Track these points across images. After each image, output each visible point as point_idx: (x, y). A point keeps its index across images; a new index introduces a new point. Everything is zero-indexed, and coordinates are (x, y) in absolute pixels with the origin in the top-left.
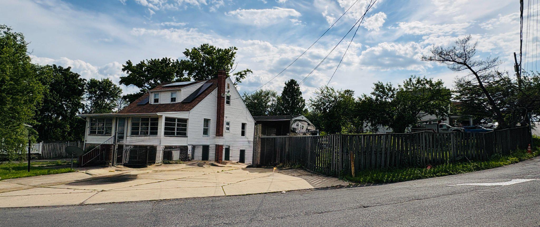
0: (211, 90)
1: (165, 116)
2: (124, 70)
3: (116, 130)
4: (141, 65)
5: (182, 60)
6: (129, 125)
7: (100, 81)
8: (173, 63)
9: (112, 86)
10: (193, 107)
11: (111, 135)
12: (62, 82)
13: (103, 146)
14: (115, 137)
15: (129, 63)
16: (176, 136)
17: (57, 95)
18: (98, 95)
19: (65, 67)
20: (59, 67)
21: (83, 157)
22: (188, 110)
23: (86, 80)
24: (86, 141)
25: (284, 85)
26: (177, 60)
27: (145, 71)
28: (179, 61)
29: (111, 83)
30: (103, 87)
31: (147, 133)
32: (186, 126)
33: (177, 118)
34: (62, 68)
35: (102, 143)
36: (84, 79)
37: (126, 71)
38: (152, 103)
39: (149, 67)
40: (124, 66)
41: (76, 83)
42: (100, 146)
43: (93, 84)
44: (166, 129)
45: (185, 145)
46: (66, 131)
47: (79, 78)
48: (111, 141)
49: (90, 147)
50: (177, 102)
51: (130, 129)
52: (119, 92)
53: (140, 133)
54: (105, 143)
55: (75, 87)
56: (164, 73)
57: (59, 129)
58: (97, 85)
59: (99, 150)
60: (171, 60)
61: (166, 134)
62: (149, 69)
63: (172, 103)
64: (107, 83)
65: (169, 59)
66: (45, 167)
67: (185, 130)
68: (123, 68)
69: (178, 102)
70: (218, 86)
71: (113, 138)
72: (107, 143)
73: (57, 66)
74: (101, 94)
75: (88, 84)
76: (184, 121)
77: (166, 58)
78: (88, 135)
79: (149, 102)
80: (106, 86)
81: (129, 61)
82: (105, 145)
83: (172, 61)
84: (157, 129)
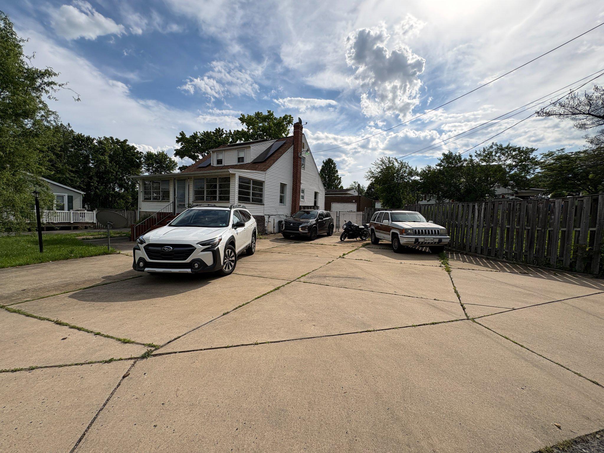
0: (286, 148)
1: (238, 175)
2: (178, 142)
3: (175, 196)
4: (195, 136)
5: (235, 131)
6: (190, 189)
7: (156, 154)
8: (226, 134)
9: (168, 159)
10: (270, 167)
11: (169, 202)
12: (120, 154)
13: (160, 215)
14: (174, 203)
15: (182, 134)
16: (252, 204)
17: (116, 167)
18: (156, 168)
19: (122, 140)
20: (116, 139)
21: (135, 228)
22: (265, 170)
23: (143, 153)
24: (140, 208)
25: (322, 164)
26: (230, 131)
27: (199, 142)
28: (232, 132)
29: (167, 156)
30: (159, 160)
31: (215, 198)
32: (261, 190)
33: (252, 179)
34: (119, 140)
35: (158, 211)
36: (141, 152)
37: (180, 143)
38: (214, 165)
39: (203, 139)
40: (177, 138)
41: (134, 155)
42: (156, 215)
43: (150, 156)
44: (240, 193)
45: (262, 214)
46: (129, 202)
47: (136, 151)
48: (170, 208)
49: (144, 216)
50: (245, 162)
51: (192, 193)
52: (174, 165)
53: (205, 197)
54: (163, 211)
55: (133, 159)
56: (219, 142)
57: (121, 200)
58: (153, 158)
59: (155, 219)
60: (224, 130)
61: (240, 199)
62: (202, 141)
63: (239, 164)
64: (162, 155)
65: (222, 130)
66: (92, 239)
67: (261, 195)
68: (177, 139)
69: (247, 162)
70: (293, 144)
71: (172, 205)
72: (165, 211)
73: (114, 138)
74: (158, 167)
75: (145, 156)
76: (259, 184)
77: (219, 128)
78: (142, 201)
79: (210, 164)
80: (162, 159)
81: (182, 132)
82: (163, 213)
83: (225, 132)
84: (228, 192)
